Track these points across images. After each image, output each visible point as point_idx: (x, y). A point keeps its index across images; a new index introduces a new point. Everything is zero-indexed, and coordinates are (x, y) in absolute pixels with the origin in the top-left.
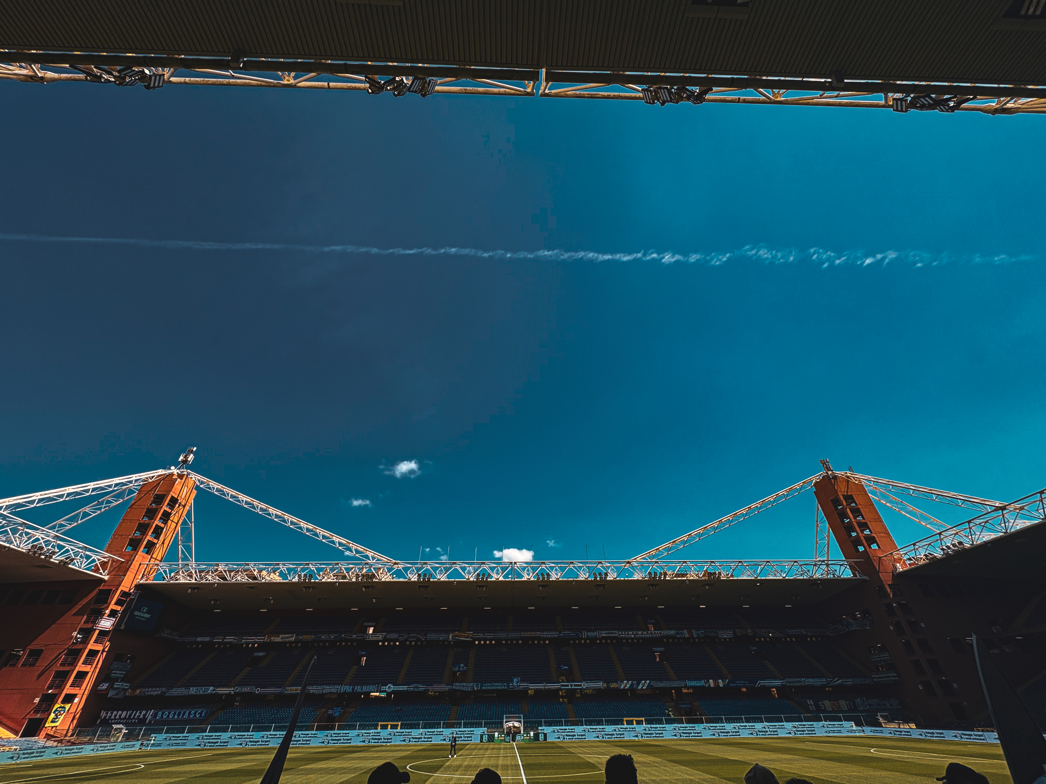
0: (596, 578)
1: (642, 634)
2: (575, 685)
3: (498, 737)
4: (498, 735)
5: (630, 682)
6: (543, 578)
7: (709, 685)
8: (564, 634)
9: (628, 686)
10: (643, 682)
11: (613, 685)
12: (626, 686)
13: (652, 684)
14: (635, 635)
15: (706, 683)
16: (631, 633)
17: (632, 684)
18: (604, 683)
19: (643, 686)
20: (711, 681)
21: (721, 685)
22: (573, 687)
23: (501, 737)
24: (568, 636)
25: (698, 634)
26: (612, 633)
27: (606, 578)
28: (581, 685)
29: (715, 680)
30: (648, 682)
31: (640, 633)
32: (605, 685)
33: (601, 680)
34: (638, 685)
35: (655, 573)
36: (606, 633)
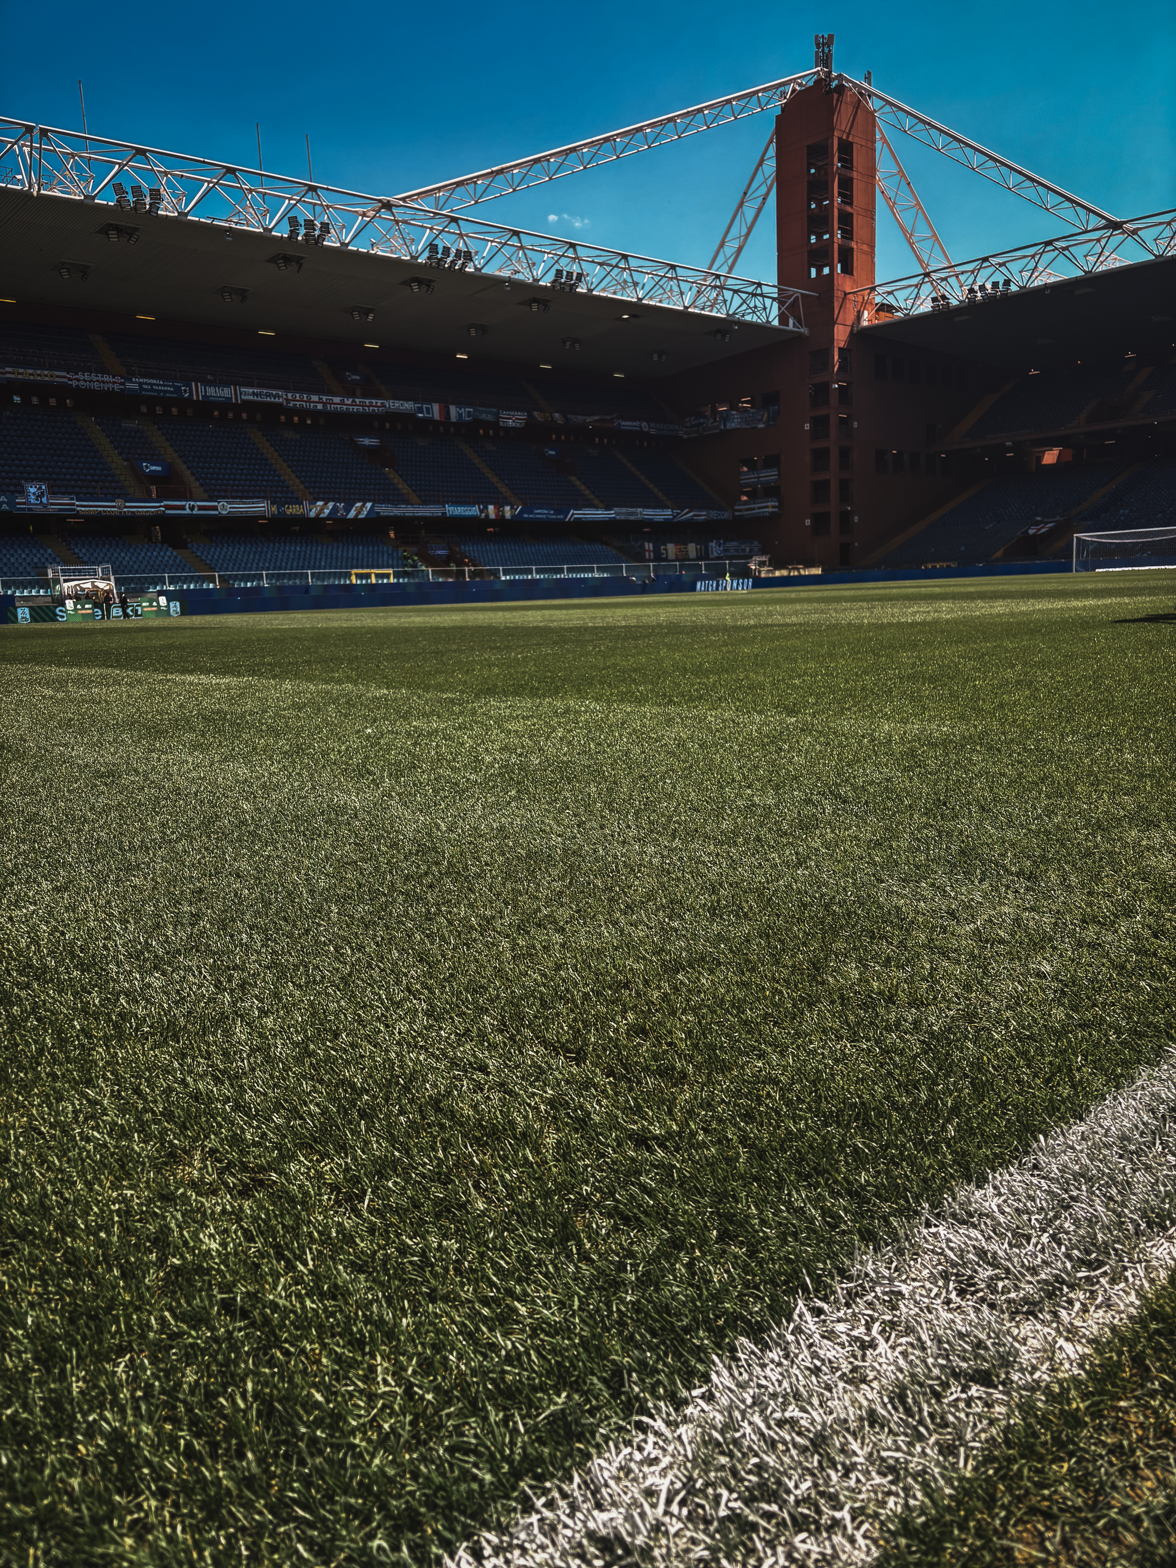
0: (294, 233)
1: (342, 403)
2: (201, 508)
3: (75, 609)
4: (75, 605)
5: (331, 505)
6: (139, 203)
7: (487, 516)
8: (140, 384)
9: (327, 511)
10: (359, 504)
11: (293, 510)
12: (322, 510)
13: (377, 509)
14: (325, 404)
15: (481, 511)
16: (315, 398)
17: (335, 510)
18: (273, 503)
19: (359, 513)
20: (491, 508)
21: (508, 515)
22: (196, 512)
23: (83, 608)
24: (152, 390)
25: (460, 415)
26: (270, 395)
27: (321, 237)
28: (215, 508)
29: (499, 506)
30: (369, 505)
31: (337, 400)
32: (274, 509)
33: (265, 498)
34: (348, 512)
35: (447, 250)
36: (254, 394)
